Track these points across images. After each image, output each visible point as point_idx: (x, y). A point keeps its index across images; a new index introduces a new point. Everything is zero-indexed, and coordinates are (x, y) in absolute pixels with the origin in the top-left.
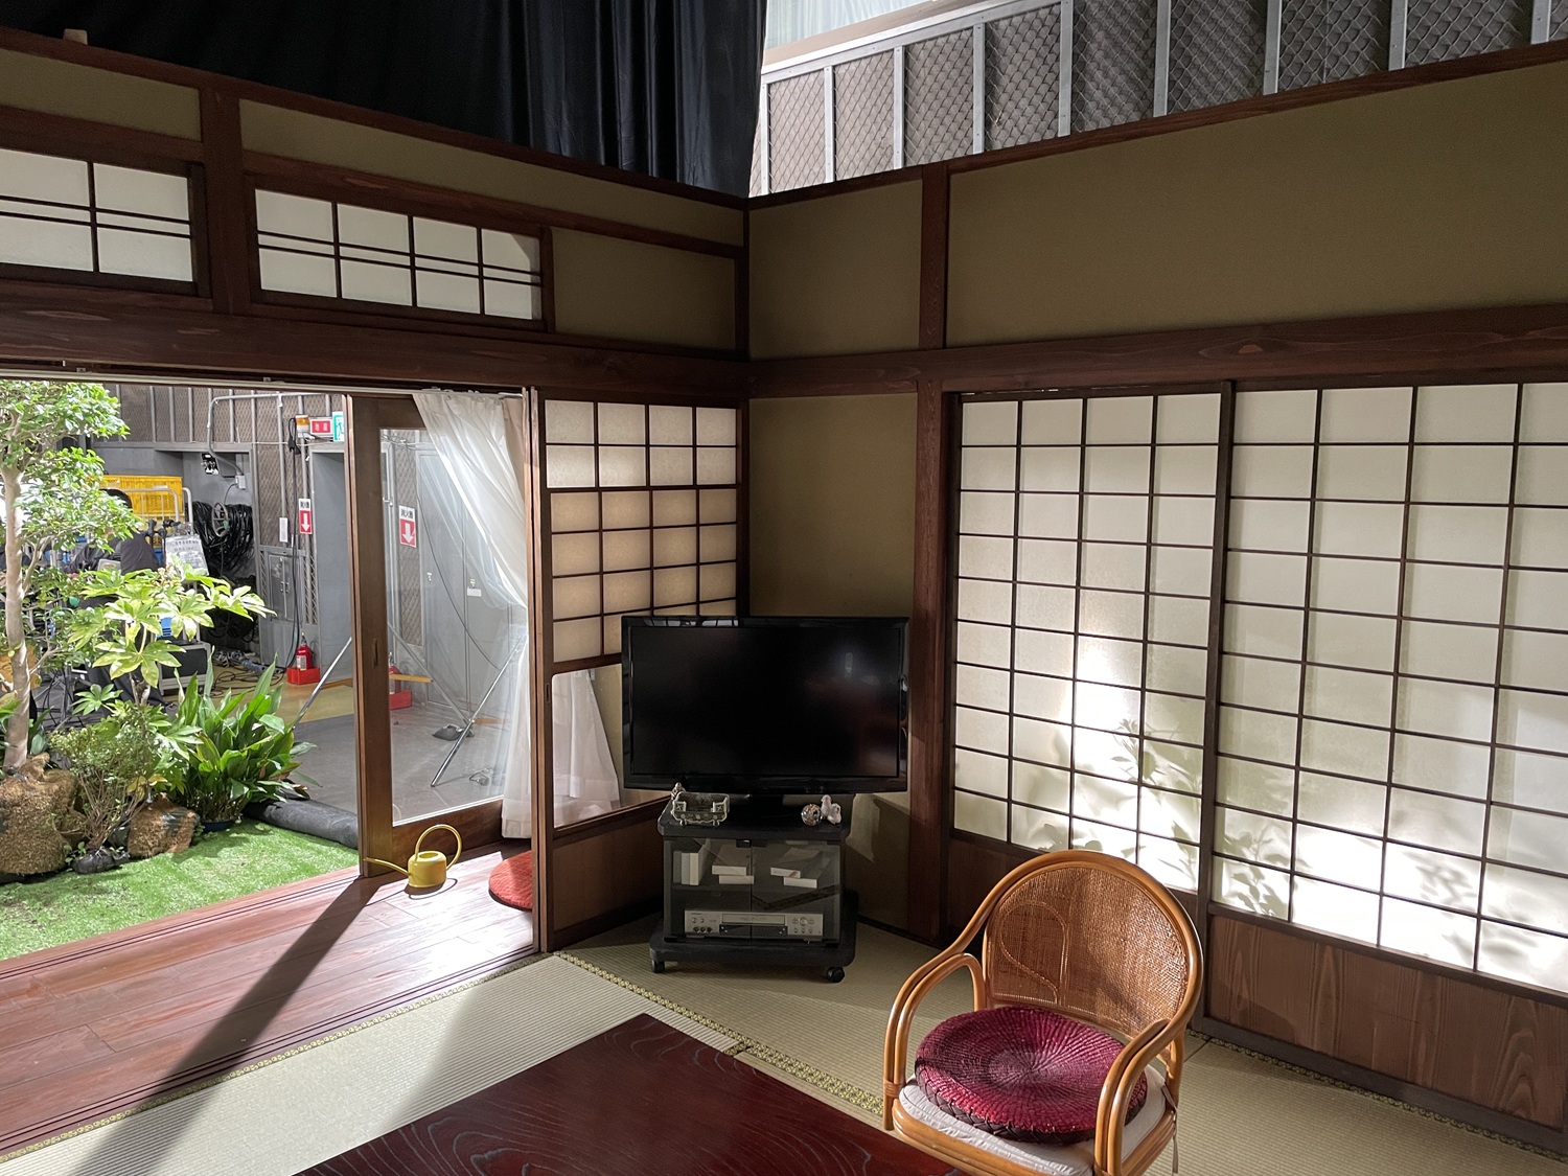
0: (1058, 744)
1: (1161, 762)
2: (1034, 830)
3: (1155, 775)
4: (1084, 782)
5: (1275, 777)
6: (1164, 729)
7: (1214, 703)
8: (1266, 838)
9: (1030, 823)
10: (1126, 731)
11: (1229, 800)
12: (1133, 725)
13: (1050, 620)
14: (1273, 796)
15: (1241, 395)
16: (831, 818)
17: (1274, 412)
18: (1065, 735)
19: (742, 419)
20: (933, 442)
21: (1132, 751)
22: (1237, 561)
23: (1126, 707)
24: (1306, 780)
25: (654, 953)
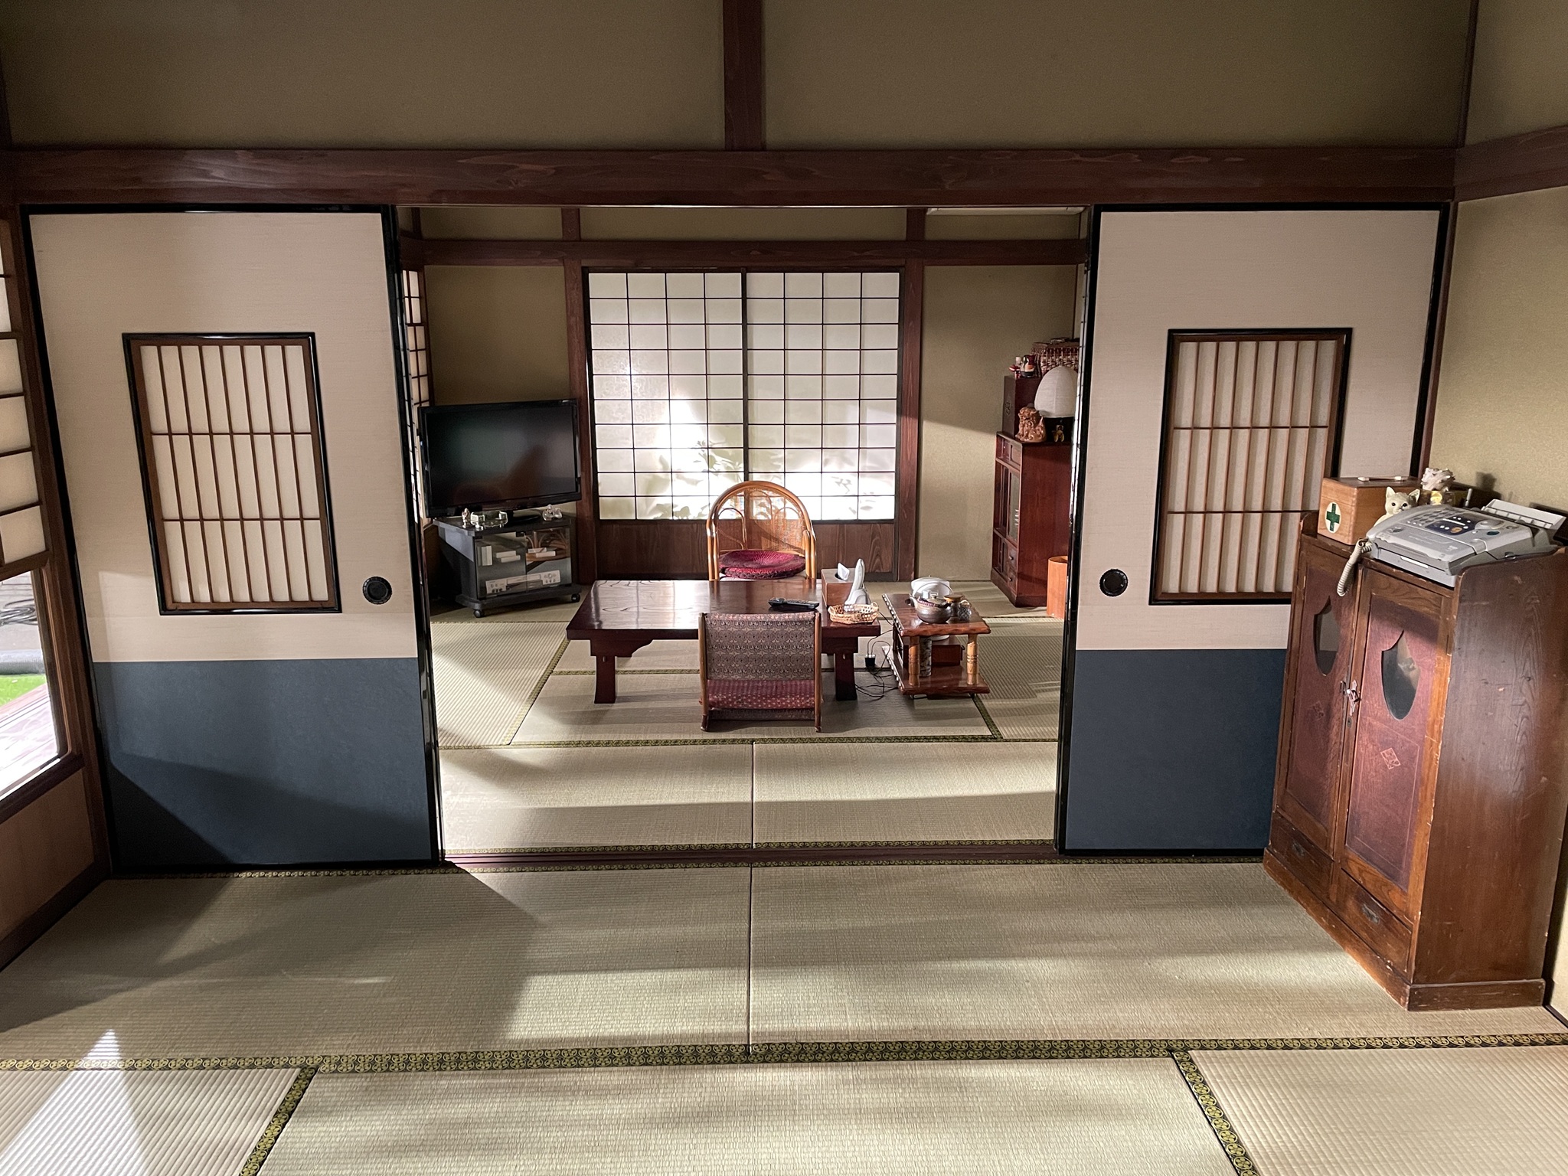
0: (662, 461)
1: (718, 459)
2: (651, 508)
3: (715, 466)
4: (678, 477)
5: (774, 455)
6: (719, 441)
7: (746, 424)
9: (648, 505)
10: (698, 446)
11: (754, 470)
12: (703, 443)
13: (653, 395)
14: (775, 463)
15: (748, 274)
16: (557, 516)
17: (764, 283)
18: (666, 454)
19: (422, 278)
20: (577, 296)
21: (704, 456)
22: (752, 355)
23: (699, 434)
24: (789, 453)
25: (477, 606)
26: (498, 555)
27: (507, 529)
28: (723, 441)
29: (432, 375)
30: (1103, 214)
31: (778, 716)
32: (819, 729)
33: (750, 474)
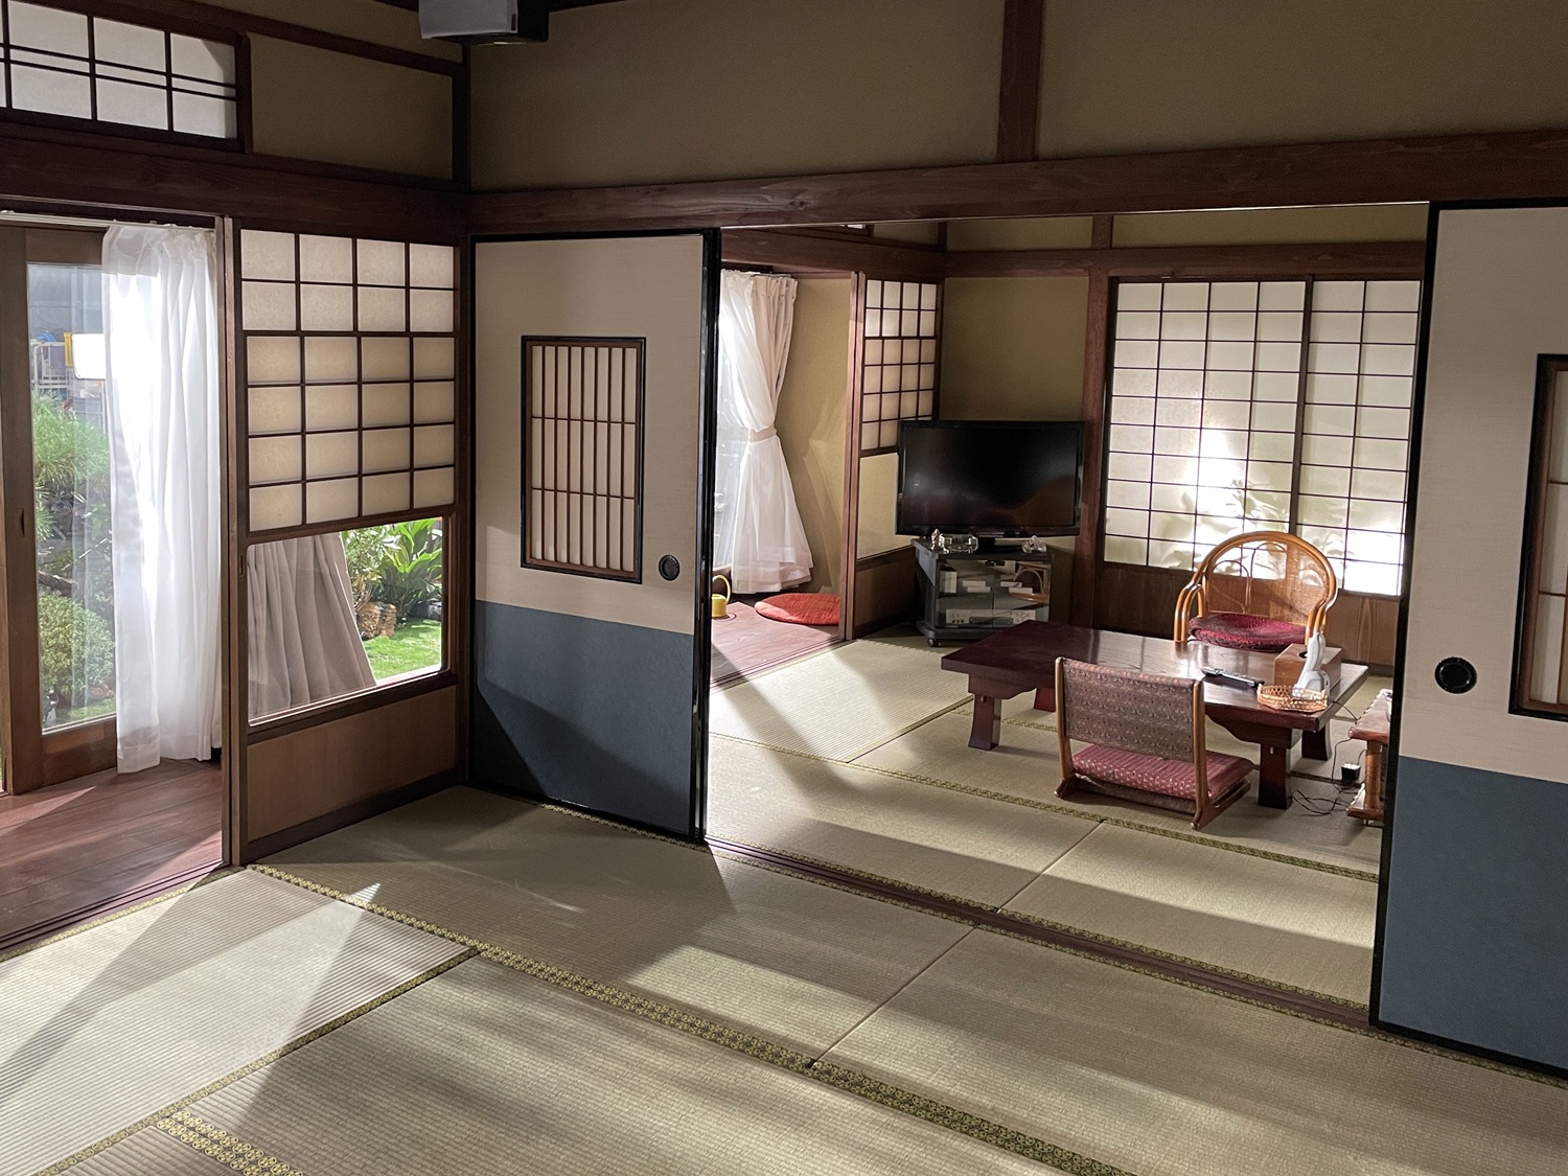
0: (1185, 499)
1: (1259, 504)
2: (1166, 555)
3: (1253, 512)
4: (1204, 522)
5: (1333, 505)
6: (1261, 483)
7: (1298, 464)
8: (1328, 541)
9: (1163, 551)
10: (1234, 486)
11: (1305, 521)
12: (1240, 482)
13: (1183, 421)
14: (1334, 516)
15: (1315, 283)
16: (1040, 549)
17: (1336, 294)
18: (1191, 493)
19: (940, 292)
20: (1101, 309)
21: (1239, 499)
22: (1313, 379)
23: (1236, 472)
24: (1356, 504)
25: (931, 634)
26: (965, 583)
27: (978, 556)
28: (1267, 482)
29: (939, 389)
30: (1442, 213)
31: (1158, 802)
32: (1196, 825)
33: (1299, 526)
